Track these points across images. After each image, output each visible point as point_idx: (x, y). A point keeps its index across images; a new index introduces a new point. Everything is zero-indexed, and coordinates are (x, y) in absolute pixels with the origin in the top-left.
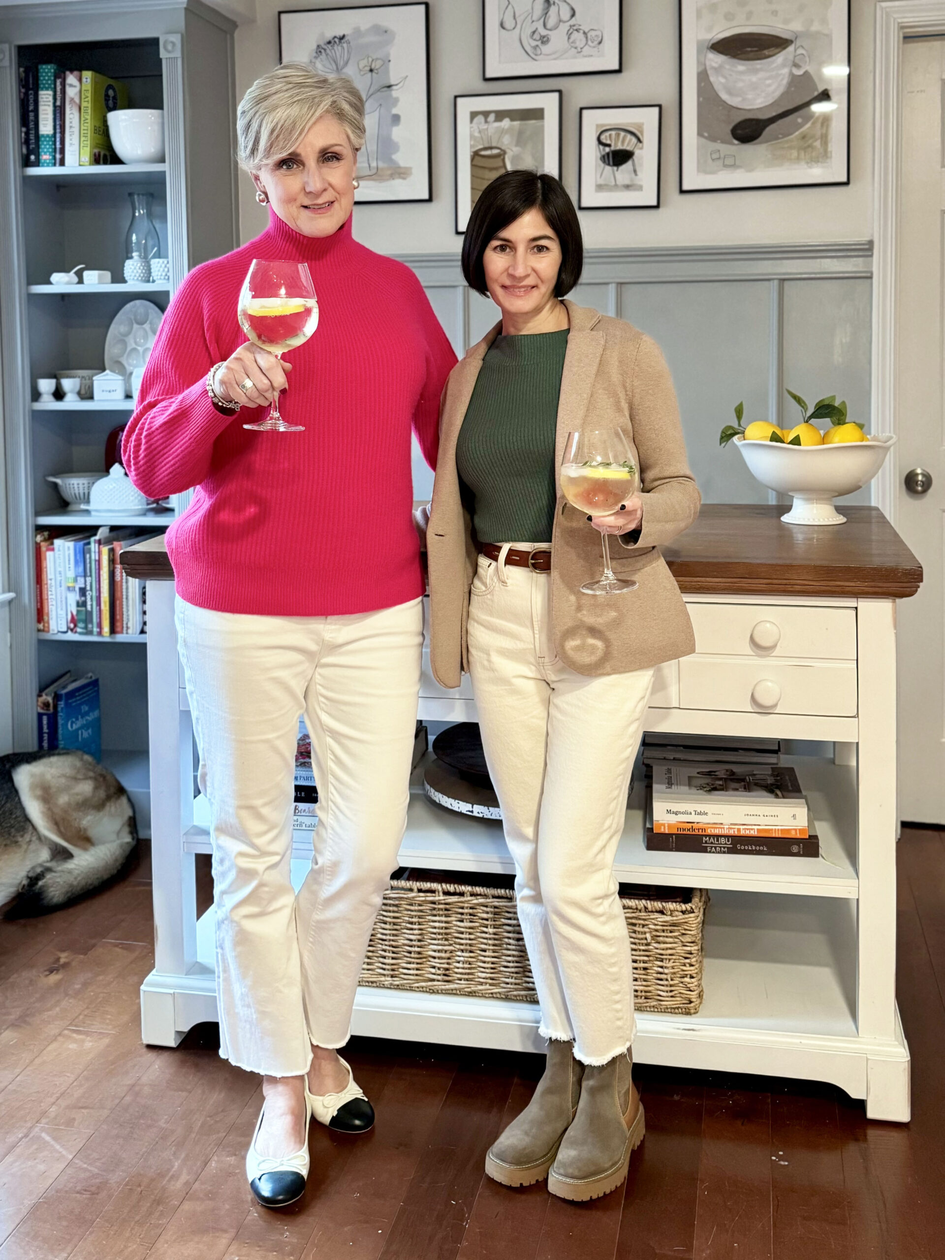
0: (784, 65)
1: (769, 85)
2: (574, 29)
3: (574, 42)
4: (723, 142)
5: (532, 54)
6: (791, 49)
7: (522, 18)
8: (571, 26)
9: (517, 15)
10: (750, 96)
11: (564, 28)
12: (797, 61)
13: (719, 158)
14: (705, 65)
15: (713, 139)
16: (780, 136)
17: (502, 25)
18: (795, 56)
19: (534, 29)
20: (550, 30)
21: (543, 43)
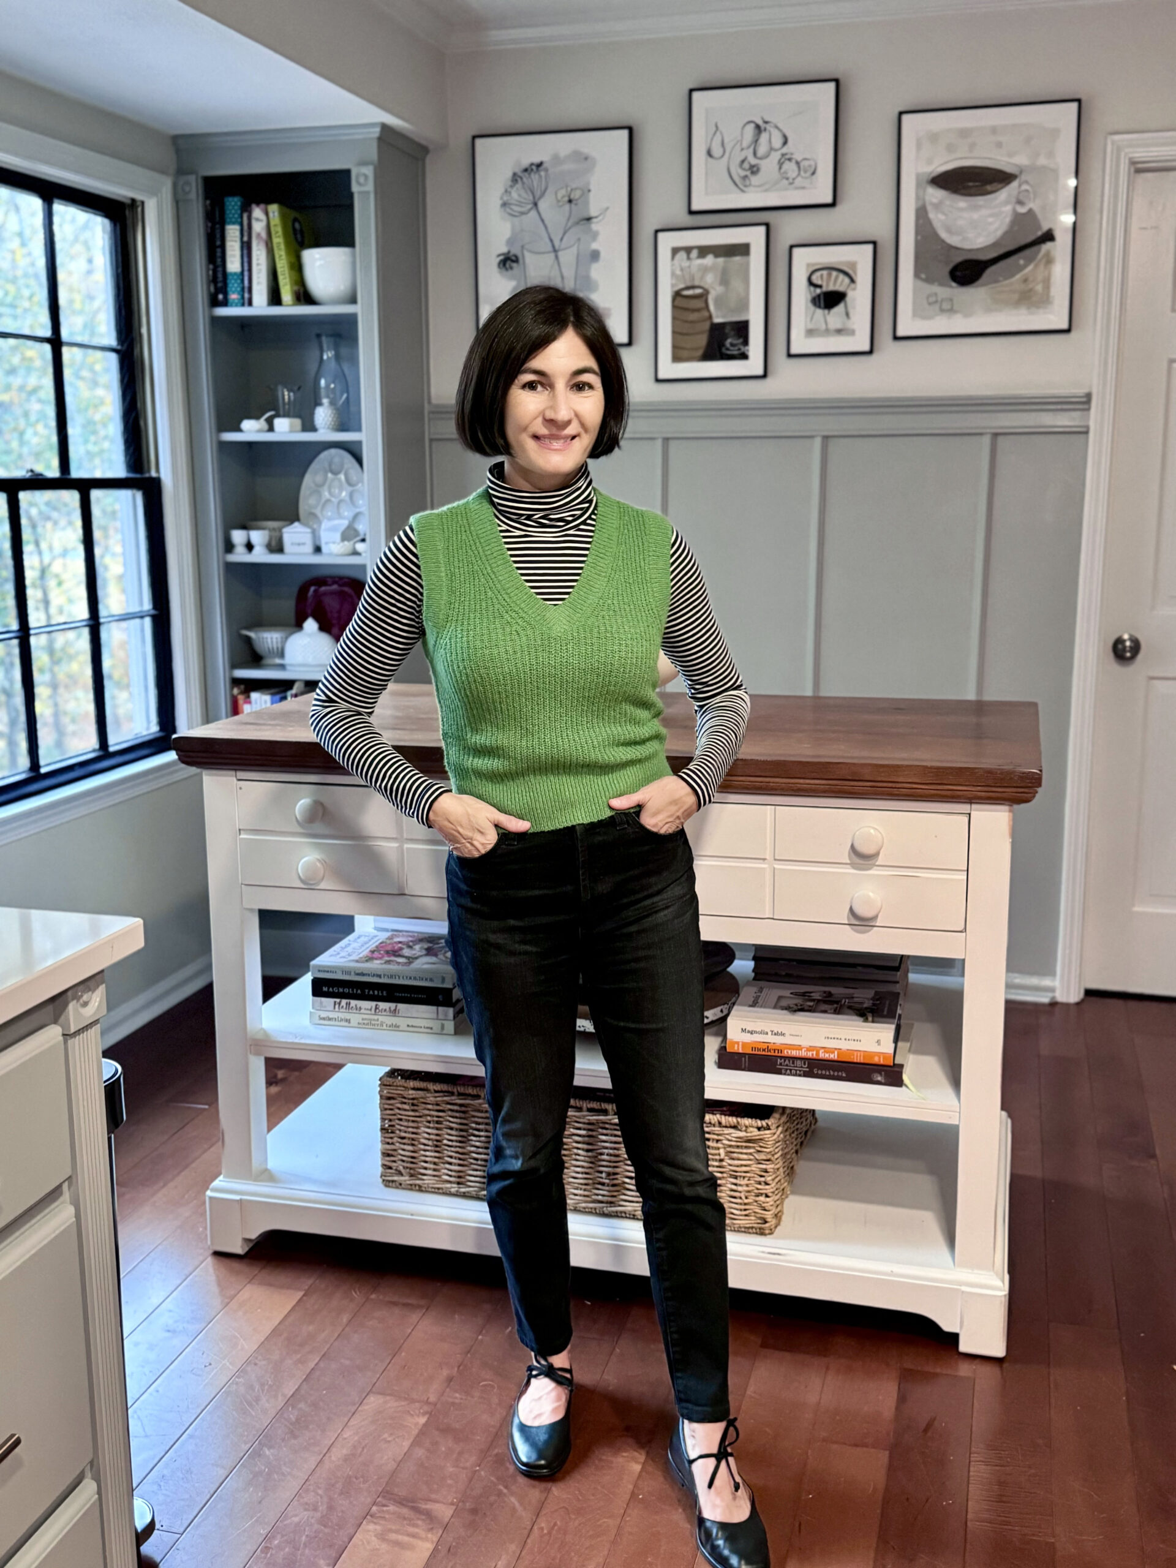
0: (1006, 203)
1: (991, 224)
2: (786, 158)
3: (786, 173)
4: (941, 284)
5: (741, 184)
6: (1015, 184)
7: (732, 144)
8: (783, 155)
9: (726, 141)
10: (971, 235)
11: (775, 156)
12: (1021, 198)
13: (936, 302)
14: (924, 200)
15: (929, 280)
16: (1001, 279)
17: (709, 153)
18: (1019, 193)
19: (742, 158)
20: (761, 159)
21: (753, 173)
